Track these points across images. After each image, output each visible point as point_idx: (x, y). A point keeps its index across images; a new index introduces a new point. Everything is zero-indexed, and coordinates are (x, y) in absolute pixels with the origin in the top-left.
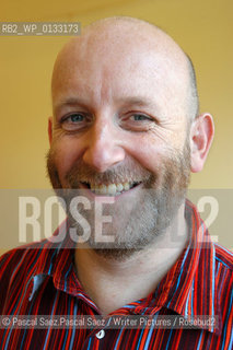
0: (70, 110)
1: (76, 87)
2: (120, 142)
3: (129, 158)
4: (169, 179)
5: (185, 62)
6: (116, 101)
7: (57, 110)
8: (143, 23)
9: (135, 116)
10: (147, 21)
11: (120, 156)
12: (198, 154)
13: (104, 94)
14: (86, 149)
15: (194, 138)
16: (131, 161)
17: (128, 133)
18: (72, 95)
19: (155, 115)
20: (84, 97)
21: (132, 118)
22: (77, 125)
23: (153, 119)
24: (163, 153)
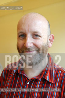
0: (21, 34)
1: (22, 29)
2: (32, 41)
3: (34, 45)
4: (43, 50)
5: (47, 22)
6: (31, 32)
7: (18, 34)
8: (38, 14)
9: (35, 35)
10: (39, 13)
11: (32, 45)
12: (50, 43)
13: (28, 31)
14: (25, 43)
15: (50, 40)
16: (34, 46)
17: (34, 39)
18: (21, 31)
19: (40, 35)
20: (24, 31)
21: (35, 36)
22: (23, 38)
23: (39, 36)
24: (41, 44)
